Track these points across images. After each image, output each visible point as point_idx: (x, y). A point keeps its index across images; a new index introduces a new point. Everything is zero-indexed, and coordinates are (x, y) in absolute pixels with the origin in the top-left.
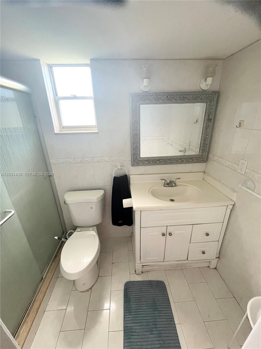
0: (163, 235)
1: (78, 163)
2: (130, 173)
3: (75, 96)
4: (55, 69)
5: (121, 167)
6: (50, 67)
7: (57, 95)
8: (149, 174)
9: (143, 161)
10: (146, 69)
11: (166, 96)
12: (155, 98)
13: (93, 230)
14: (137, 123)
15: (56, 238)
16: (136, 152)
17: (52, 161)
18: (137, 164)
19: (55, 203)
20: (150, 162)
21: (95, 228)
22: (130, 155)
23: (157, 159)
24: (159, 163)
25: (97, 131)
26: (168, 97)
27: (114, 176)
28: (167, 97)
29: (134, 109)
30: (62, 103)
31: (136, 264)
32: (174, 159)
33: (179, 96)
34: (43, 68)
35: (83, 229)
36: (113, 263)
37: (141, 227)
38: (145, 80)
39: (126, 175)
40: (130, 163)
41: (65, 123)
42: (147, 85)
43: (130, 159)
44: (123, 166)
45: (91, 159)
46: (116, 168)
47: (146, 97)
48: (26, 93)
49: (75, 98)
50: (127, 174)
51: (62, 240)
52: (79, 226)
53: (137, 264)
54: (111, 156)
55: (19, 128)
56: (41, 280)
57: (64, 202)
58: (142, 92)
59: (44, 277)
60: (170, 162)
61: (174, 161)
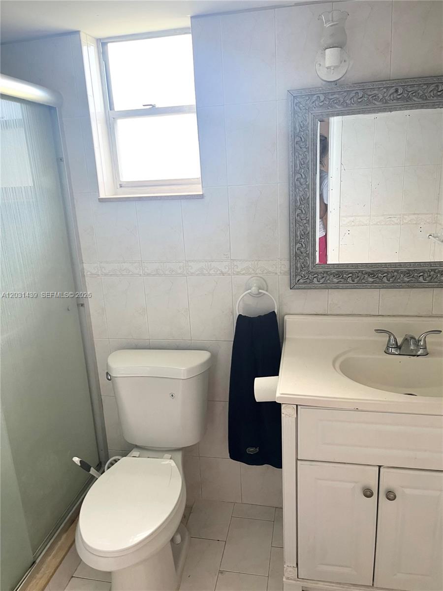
0: (368, 493)
1: (148, 275)
2: (286, 310)
3: (153, 106)
4: (111, 47)
5: (260, 289)
6: (102, 43)
7: (111, 107)
8: (342, 315)
9: (325, 275)
10: (332, 24)
11: (392, 90)
12: (360, 96)
13: (170, 459)
14: (308, 169)
15: (76, 460)
16: (302, 249)
17: (89, 267)
18: (305, 283)
19: (87, 378)
20: (346, 279)
21: (179, 456)
22: (286, 256)
23: (368, 270)
24: (373, 282)
25: (201, 193)
26: (400, 91)
27: (238, 314)
28: (397, 91)
29: (298, 131)
30: (122, 125)
31: (284, 579)
32: (424, 272)
33: (432, 87)
34: (84, 49)
35: (145, 453)
36: (221, 572)
37: (297, 459)
38: (328, 51)
39: (273, 314)
40: (286, 279)
41: (127, 175)
42: (337, 65)
43: (287, 269)
44: (267, 286)
45: (181, 264)
46: (246, 293)
47: (335, 96)
48: (46, 105)
49: (152, 111)
50: (276, 311)
51: (91, 472)
52: (138, 444)
53: (288, 578)
54: (234, 260)
55: (23, 188)
56: (30, 564)
57: (107, 373)
58: (324, 83)
59: (37, 561)
60: (408, 282)
61: (421, 279)
